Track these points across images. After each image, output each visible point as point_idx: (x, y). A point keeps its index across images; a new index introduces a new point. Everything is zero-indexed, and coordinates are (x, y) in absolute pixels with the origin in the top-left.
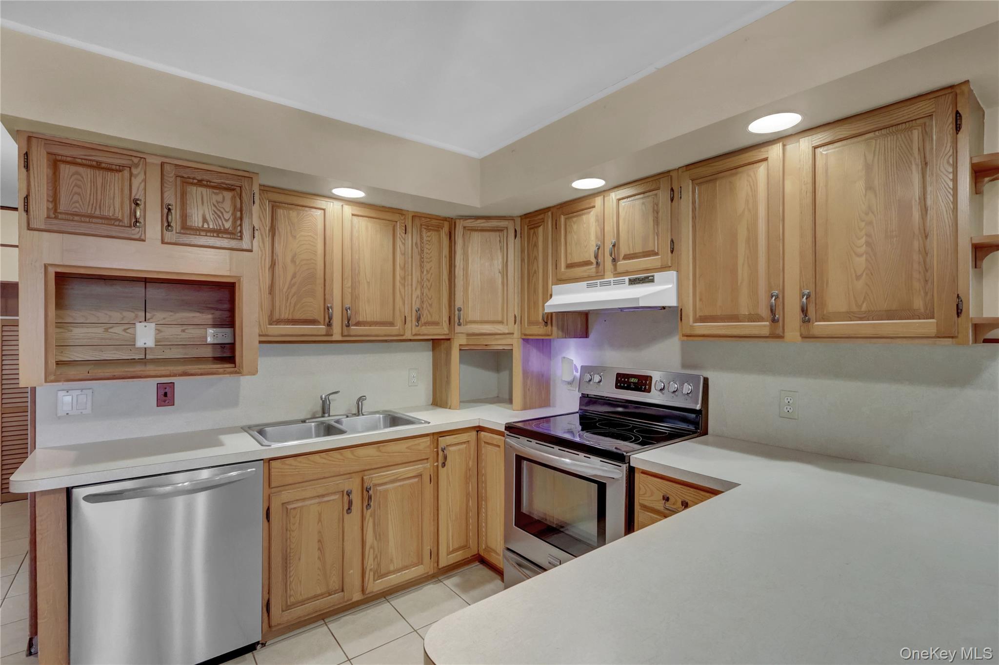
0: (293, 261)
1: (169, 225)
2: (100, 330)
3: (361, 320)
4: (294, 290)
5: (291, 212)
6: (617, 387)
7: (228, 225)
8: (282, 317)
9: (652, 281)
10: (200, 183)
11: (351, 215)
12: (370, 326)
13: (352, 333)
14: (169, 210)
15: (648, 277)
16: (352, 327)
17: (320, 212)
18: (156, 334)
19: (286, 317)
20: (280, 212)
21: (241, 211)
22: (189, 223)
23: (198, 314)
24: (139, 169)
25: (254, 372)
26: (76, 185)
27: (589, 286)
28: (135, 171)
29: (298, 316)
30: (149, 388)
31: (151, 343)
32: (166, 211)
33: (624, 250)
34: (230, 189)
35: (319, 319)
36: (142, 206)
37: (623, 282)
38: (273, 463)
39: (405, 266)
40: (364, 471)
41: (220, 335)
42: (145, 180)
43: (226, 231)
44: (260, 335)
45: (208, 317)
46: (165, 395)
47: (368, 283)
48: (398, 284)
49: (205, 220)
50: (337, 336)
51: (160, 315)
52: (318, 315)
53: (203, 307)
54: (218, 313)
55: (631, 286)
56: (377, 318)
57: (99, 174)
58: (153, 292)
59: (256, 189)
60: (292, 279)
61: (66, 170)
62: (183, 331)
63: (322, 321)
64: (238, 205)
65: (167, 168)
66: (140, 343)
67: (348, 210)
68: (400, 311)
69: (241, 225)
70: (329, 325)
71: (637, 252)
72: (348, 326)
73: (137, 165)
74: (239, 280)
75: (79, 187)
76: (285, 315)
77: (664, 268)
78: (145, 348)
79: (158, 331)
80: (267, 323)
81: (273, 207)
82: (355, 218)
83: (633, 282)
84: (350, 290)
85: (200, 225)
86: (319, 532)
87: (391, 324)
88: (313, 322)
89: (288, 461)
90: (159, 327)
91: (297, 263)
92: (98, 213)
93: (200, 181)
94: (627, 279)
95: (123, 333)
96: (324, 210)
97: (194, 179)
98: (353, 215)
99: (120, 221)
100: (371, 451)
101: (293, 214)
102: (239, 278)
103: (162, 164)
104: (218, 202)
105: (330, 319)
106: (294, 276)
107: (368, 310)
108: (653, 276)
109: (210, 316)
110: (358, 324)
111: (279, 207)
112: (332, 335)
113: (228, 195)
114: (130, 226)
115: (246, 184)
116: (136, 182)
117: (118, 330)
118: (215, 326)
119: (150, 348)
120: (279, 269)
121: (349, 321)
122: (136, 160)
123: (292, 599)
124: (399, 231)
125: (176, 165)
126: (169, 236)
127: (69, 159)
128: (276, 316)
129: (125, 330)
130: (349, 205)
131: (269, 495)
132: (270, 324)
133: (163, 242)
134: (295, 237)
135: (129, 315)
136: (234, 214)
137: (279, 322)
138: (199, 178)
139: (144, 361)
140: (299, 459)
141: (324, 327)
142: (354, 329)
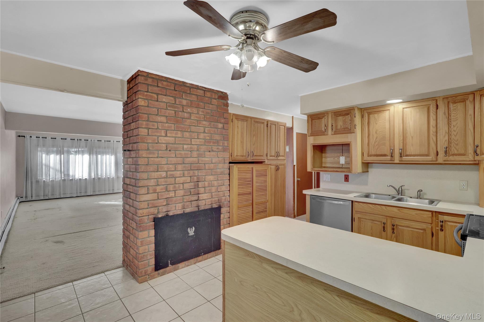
0: (376, 133)
1: (332, 130)
2: (332, 159)
3: (408, 154)
4: (377, 143)
5: (375, 115)
7: (347, 126)
8: (372, 154)
12: (414, 157)
13: (403, 160)
14: (333, 125)
18: (345, 160)
19: (374, 154)
20: (371, 116)
21: (351, 121)
22: (337, 128)
28: (326, 117)
29: (378, 153)
30: (342, 175)
31: (344, 163)
34: (348, 114)
35: (387, 154)
36: (327, 126)
38: (355, 203)
42: (328, 119)
43: (346, 128)
46: (347, 178)
47: (412, 137)
48: (431, 135)
49: (341, 126)
50: (397, 161)
51: (346, 154)
52: (387, 152)
56: (418, 152)
57: (319, 120)
58: (344, 147)
59: (357, 111)
60: (376, 140)
61: (313, 121)
63: (389, 155)
64: (350, 119)
65: (333, 114)
66: (341, 163)
68: (433, 149)
69: (351, 125)
72: (402, 156)
74: (351, 143)
75: (316, 124)
76: (373, 153)
79: (345, 159)
81: (369, 114)
84: (402, 141)
85: (340, 128)
86: (372, 233)
87: (427, 155)
88: (385, 155)
91: (378, 133)
93: (340, 115)
96: (389, 110)
97: (338, 115)
98: (403, 108)
99: (322, 131)
101: (376, 115)
103: (331, 113)
104: (345, 120)
105: (393, 154)
106: (377, 138)
107: (411, 150)
110: (407, 156)
111: (371, 114)
112: (394, 161)
113: (348, 116)
115: (352, 111)
116: (326, 120)
117: (336, 159)
119: (344, 164)
120: (371, 137)
121: (401, 154)
122: (325, 114)
124: (433, 109)
127: (314, 118)
128: (370, 154)
129: (338, 159)
131: (354, 213)
132: (368, 156)
133: (332, 134)
134: (377, 124)
135: (339, 154)
136: (348, 122)
137: (371, 156)
138: (340, 114)
139: (342, 168)
140: (364, 204)
141: (390, 157)
142: (404, 158)
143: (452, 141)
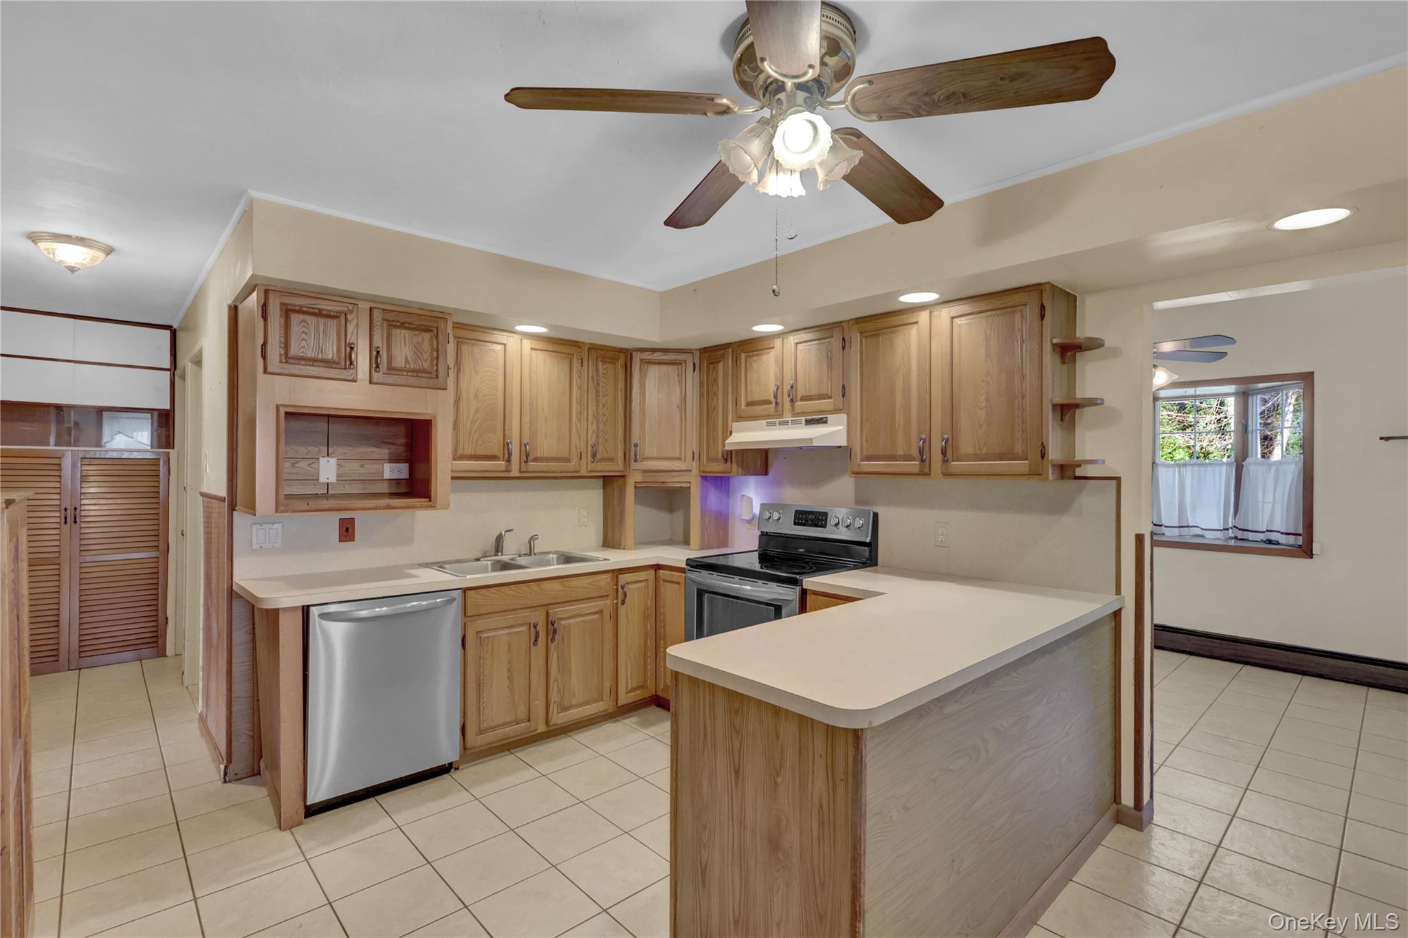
0: (476, 397)
1: (377, 367)
3: (538, 456)
4: (476, 425)
5: (473, 348)
6: (795, 524)
7: (426, 365)
8: (465, 453)
9: (826, 422)
10: (402, 326)
11: (529, 349)
12: (547, 462)
13: (530, 469)
14: (378, 352)
15: (822, 419)
16: (531, 463)
17: (500, 347)
18: (338, 469)
19: (469, 453)
20: (465, 348)
21: (437, 351)
22: (393, 365)
23: (374, 449)
24: (353, 315)
25: (447, 507)
26: (303, 332)
27: (769, 424)
28: (349, 317)
29: (480, 452)
30: (330, 523)
31: (333, 479)
32: (375, 353)
33: (801, 392)
34: (427, 330)
35: (499, 455)
36: (355, 349)
37: (799, 422)
38: (469, 593)
39: (581, 400)
40: (548, 605)
41: (396, 470)
42: (357, 325)
43: (425, 371)
44: (452, 471)
45: (384, 452)
46: (347, 530)
47: (546, 418)
48: (574, 419)
49: (407, 361)
50: (515, 473)
51: (340, 450)
52: (497, 451)
53: (381, 442)
54: (393, 448)
55: (807, 426)
56: (553, 454)
57: (322, 320)
58: (335, 428)
59: (450, 326)
60: (474, 415)
61: (295, 319)
62: (362, 466)
63: (501, 457)
64: (435, 346)
65: (376, 313)
66: (323, 479)
67: (527, 344)
68: (576, 447)
69: (437, 364)
70: (509, 461)
71: (813, 394)
72: (526, 462)
73: (351, 312)
74: (435, 417)
75: (306, 334)
76: (468, 451)
77: (836, 411)
78: (328, 484)
79: (340, 466)
81: (458, 343)
82: (533, 351)
83: (808, 422)
84: (528, 426)
85: (403, 366)
86: (509, 662)
87: (567, 460)
88: (493, 458)
89: (483, 591)
90: (341, 462)
91: (480, 398)
92: (320, 356)
93: (402, 324)
94: (803, 419)
95: (308, 468)
96: (505, 345)
97: (398, 321)
98: (532, 349)
99: (337, 363)
100: (555, 585)
101: (477, 349)
102: (436, 415)
103: (371, 309)
104: (418, 343)
105: (510, 455)
106: (477, 412)
107: (546, 446)
108: (826, 418)
109: (387, 451)
110: (536, 460)
112: (510, 471)
113: (427, 336)
114: (345, 368)
115: (441, 325)
116: (351, 327)
117: (304, 465)
118: (391, 461)
119: (332, 483)
120: (463, 403)
121: (527, 456)
122: (350, 307)
124: (576, 364)
125: (383, 310)
126: (376, 376)
127: (297, 308)
128: (460, 452)
129: (309, 465)
130: (529, 339)
131: (465, 624)
132: (454, 460)
133: (371, 382)
134: (478, 373)
135: (314, 449)
136: (431, 355)
137: (462, 458)
138: (402, 321)
139: (326, 496)
140: (492, 590)
141: (503, 463)
142: (532, 465)
143: (600, 435)
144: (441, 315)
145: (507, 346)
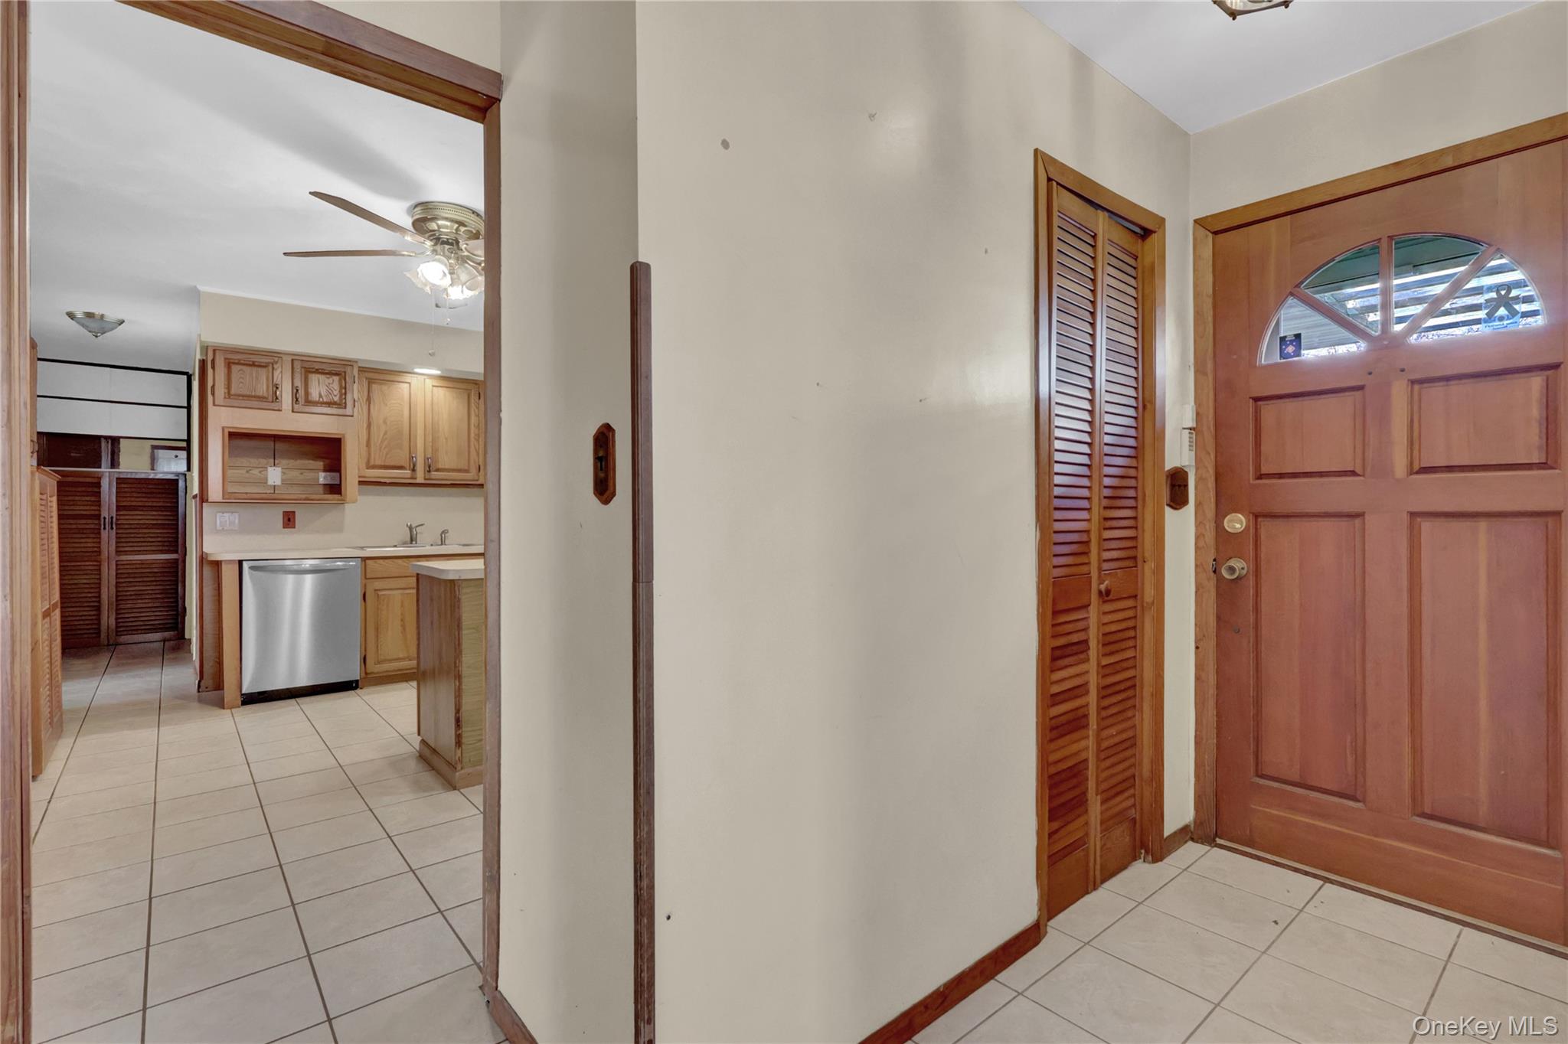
0: (385, 422)
1: (297, 400)
2: (244, 472)
3: (440, 467)
4: (386, 443)
5: (383, 386)
7: (336, 399)
8: (377, 464)
10: (317, 371)
11: (430, 386)
12: (448, 473)
13: (433, 477)
14: (297, 390)
17: (406, 385)
18: (282, 476)
19: (380, 463)
20: (374, 386)
21: (345, 388)
22: (310, 398)
23: (311, 462)
24: (278, 365)
25: (355, 501)
26: (241, 378)
28: (275, 366)
29: (389, 463)
30: (276, 515)
31: (278, 482)
32: (295, 391)
34: (336, 374)
35: (405, 466)
36: (280, 389)
38: (368, 562)
39: (479, 425)
41: (329, 478)
42: (281, 372)
43: (335, 403)
44: (359, 477)
45: (320, 464)
46: (289, 520)
47: (446, 439)
48: (472, 439)
49: (320, 396)
50: (420, 480)
51: (284, 462)
52: (405, 462)
53: (316, 457)
54: (327, 461)
56: (453, 466)
57: (254, 369)
58: (279, 446)
59: (356, 372)
60: (384, 436)
61: (235, 368)
62: (302, 474)
63: (408, 468)
64: (344, 385)
65: (296, 363)
66: (270, 482)
67: (428, 383)
68: (475, 462)
69: (345, 398)
70: (414, 470)
72: (429, 471)
73: (277, 363)
74: (344, 437)
75: (243, 378)
76: (378, 462)
78: (275, 486)
79: (284, 473)
80: (365, 468)
81: (369, 382)
82: (434, 388)
84: (431, 444)
85: (317, 399)
86: (402, 614)
87: (467, 471)
88: (400, 468)
89: (379, 561)
90: (284, 470)
91: (388, 423)
92: (253, 394)
93: (317, 370)
95: (259, 474)
96: (409, 383)
97: (313, 368)
98: (432, 386)
99: (267, 398)
101: (385, 388)
102: (344, 435)
103: (292, 360)
104: (329, 384)
105: (414, 466)
106: (385, 433)
107: (447, 459)
109: (322, 463)
110: (437, 470)
111: (374, 383)
112: (416, 479)
113: (336, 378)
114: (273, 402)
115: (349, 369)
116: (277, 373)
117: (256, 472)
118: (325, 470)
119: (278, 486)
120: (374, 428)
121: (429, 467)
122: (276, 359)
123: (382, 658)
124: (474, 398)
125: (303, 360)
126: (296, 406)
127: (236, 361)
128: (372, 463)
129: (260, 472)
130: (428, 379)
131: (365, 585)
132: (367, 469)
133: (293, 411)
134: (387, 404)
135: (263, 461)
136: (340, 391)
137: (374, 467)
138: (317, 368)
139: (273, 495)
140: (386, 561)
141: (409, 472)
142: (434, 474)
144: (349, 363)
145: (412, 385)
